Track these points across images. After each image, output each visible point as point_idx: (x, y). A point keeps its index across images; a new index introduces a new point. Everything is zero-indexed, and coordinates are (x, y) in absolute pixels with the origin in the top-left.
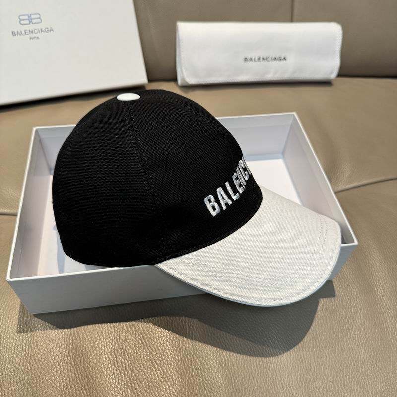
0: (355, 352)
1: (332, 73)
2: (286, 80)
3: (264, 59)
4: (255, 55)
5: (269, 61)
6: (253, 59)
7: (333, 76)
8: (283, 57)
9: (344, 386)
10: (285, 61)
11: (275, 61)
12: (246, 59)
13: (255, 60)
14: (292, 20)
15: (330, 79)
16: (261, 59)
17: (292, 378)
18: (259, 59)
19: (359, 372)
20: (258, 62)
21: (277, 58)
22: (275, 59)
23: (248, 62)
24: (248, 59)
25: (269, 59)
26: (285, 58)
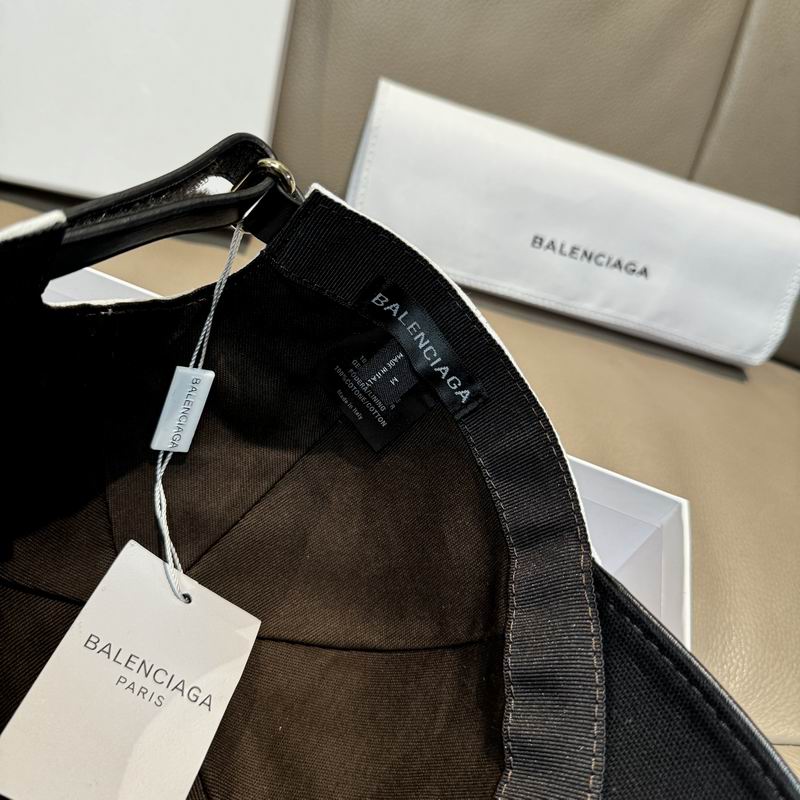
1: (756, 349)
2: (629, 329)
3: (588, 256)
4: (567, 237)
5: (600, 264)
6: (558, 246)
7: (758, 358)
8: (639, 268)
10: (642, 278)
11: (616, 270)
12: (538, 241)
13: (561, 252)
15: (749, 362)
16: (580, 253)
18: (574, 250)
20: (567, 260)
21: (624, 264)
22: (618, 264)
23: (542, 250)
24: (545, 243)
25: (601, 259)
26: (644, 272)
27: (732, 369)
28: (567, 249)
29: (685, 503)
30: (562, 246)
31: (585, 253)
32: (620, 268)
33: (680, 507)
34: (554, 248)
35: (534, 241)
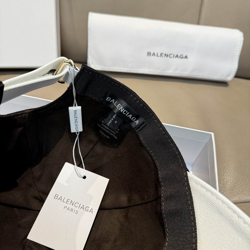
1: (228, 75)
4: (158, 50)
5: (171, 57)
6: (156, 54)
7: (230, 78)
8: (184, 56)
10: (186, 59)
11: (177, 58)
12: (149, 54)
13: (157, 56)
14: (198, 23)
18: (161, 54)
20: (160, 58)
21: (179, 56)
22: (177, 56)
23: (151, 56)
24: (152, 54)
25: (171, 56)
26: (186, 57)
27: (223, 83)
28: (159, 55)
30: (157, 54)
31: (165, 55)
32: (178, 57)
34: (155, 55)
35: (148, 54)
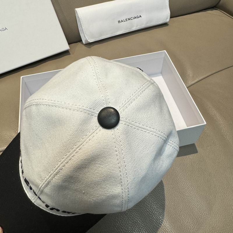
0: (225, 175)
1: (167, 19)
4: (123, 18)
8: (139, 16)
9: (225, 194)
12: (119, 22)
17: (198, 198)
19: (230, 184)
20: (126, 22)
21: (136, 17)
22: (135, 18)
23: (121, 23)
24: (121, 21)
25: (132, 19)
26: (140, 16)
28: (125, 20)
29: (165, 51)
31: (128, 19)
32: (136, 18)
33: (165, 52)
34: (123, 21)
